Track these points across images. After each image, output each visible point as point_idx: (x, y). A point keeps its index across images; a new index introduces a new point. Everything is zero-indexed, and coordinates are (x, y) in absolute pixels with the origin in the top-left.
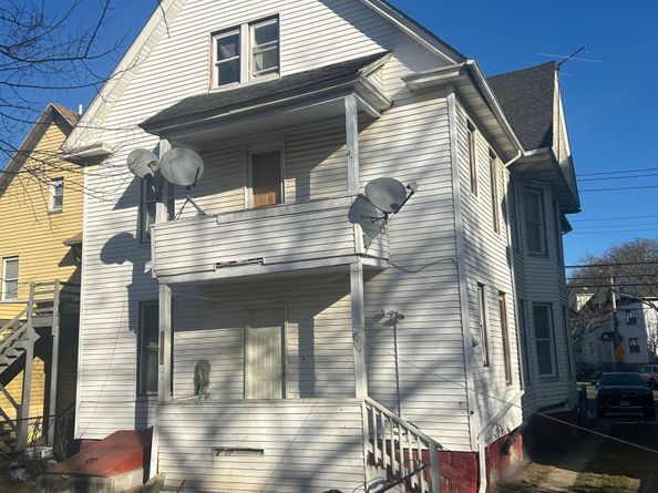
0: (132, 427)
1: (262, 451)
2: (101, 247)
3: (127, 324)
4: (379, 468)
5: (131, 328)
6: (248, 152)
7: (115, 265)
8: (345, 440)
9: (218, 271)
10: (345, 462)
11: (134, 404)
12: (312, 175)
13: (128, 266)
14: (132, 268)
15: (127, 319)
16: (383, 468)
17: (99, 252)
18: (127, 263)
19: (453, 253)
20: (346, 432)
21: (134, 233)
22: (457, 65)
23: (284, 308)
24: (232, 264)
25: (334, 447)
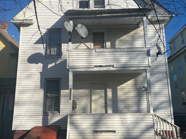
0: (41, 125)
1: (115, 131)
2: (28, 57)
3: (40, 86)
4: (159, 136)
5: (41, 88)
6: (92, 31)
7: (34, 64)
8: (147, 127)
9: (95, 68)
10: (148, 134)
11: (42, 116)
12: (116, 42)
13: (40, 65)
14: (42, 66)
15: (40, 85)
16: (160, 135)
17: (27, 59)
18: (39, 64)
19: (165, 70)
20: (147, 124)
21: (44, 54)
22: (168, 15)
23: (106, 84)
24: (101, 66)
25: (143, 129)
